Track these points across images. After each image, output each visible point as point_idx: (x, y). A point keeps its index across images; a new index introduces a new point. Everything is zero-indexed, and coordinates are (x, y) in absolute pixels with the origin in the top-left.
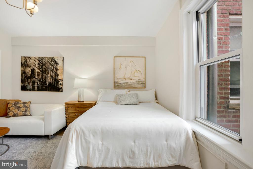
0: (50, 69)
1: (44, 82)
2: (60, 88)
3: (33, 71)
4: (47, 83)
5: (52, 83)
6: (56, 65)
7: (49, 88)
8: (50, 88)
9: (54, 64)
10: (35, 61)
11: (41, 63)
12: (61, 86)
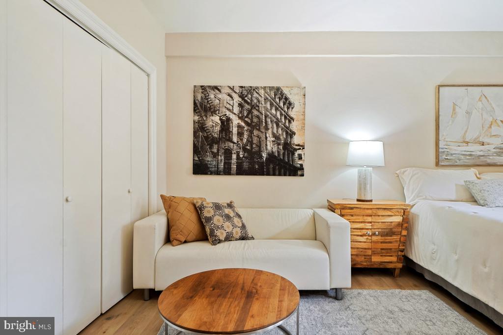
0: (271, 118)
1: (255, 153)
2: (299, 166)
3: (226, 124)
4: (263, 155)
5: (276, 154)
6: (288, 108)
7: (268, 169)
8: (271, 166)
9: (282, 104)
10: (231, 97)
11: (246, 102)
12: (300, 162)
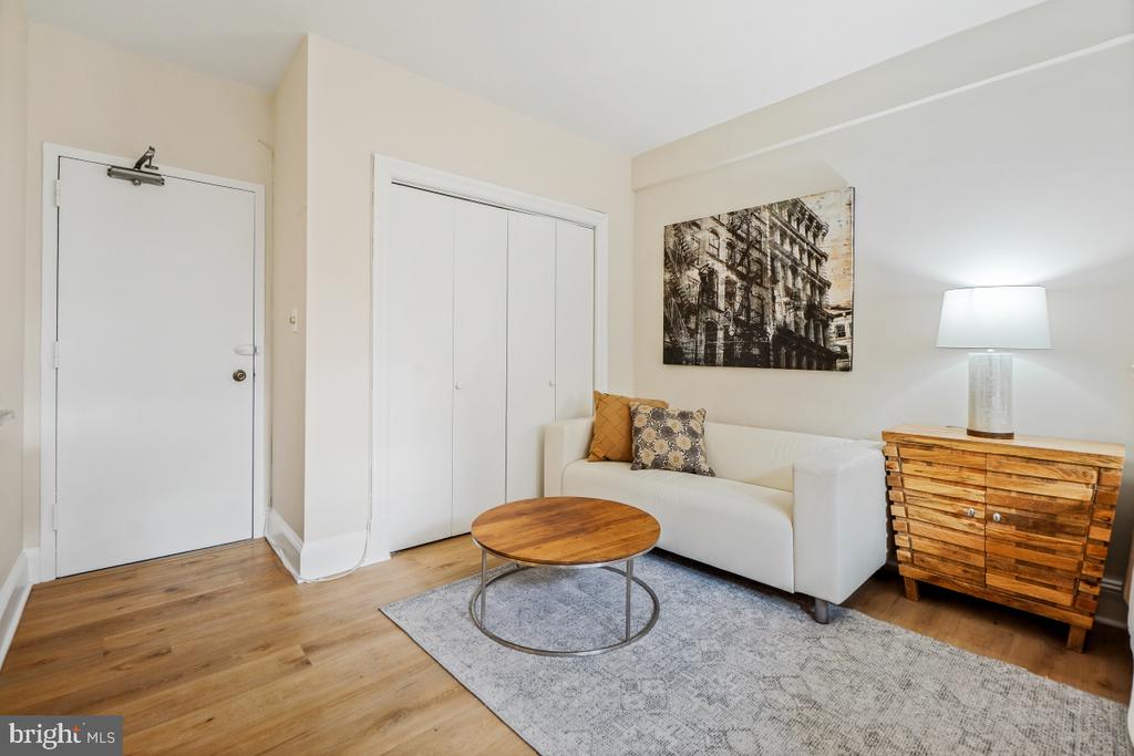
0: (781, 260)
1: (755, 326)
2: (839, 350)
3: (708, 279)
4: (769, 330)
5: (792, 328)
6: (815, 236)
7: (777, 355)
8: (784, 350)
9: (802, 231)
10: (716, 234)
11: (739, 238)
12: (841, 342)
